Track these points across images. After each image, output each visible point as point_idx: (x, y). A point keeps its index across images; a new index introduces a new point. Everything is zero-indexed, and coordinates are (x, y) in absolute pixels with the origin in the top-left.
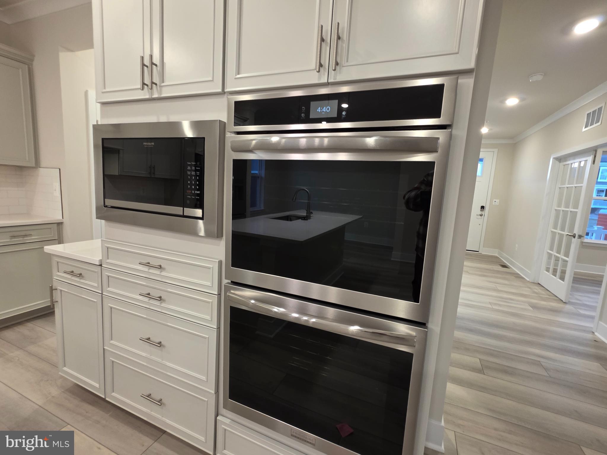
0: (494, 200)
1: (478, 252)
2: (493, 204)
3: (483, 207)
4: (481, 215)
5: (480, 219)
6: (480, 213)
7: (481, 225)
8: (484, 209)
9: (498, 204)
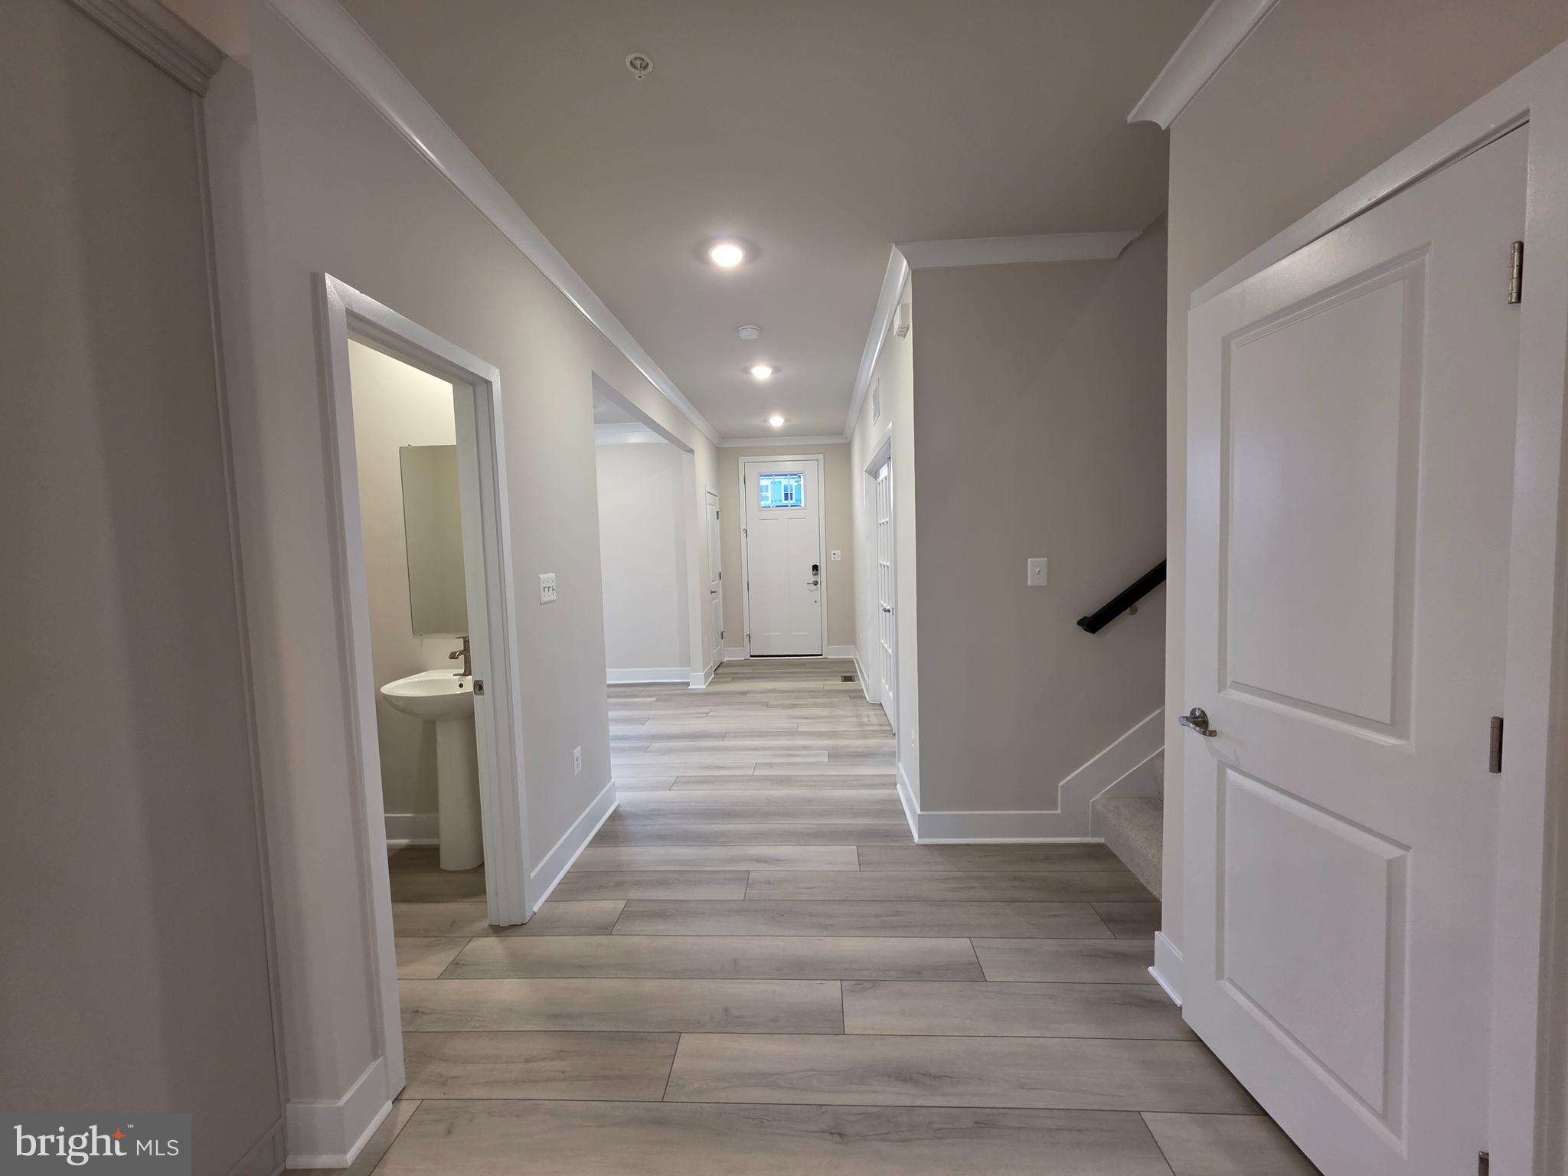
0: (833, 552)
1: (821, 655)
2: (833, 559)
3: (815, 568)
4: (816, 583)
5: (814, 590)
6: (813, 579)
7: (819, 602)
8: (817, 570)
9: (839, 559)
